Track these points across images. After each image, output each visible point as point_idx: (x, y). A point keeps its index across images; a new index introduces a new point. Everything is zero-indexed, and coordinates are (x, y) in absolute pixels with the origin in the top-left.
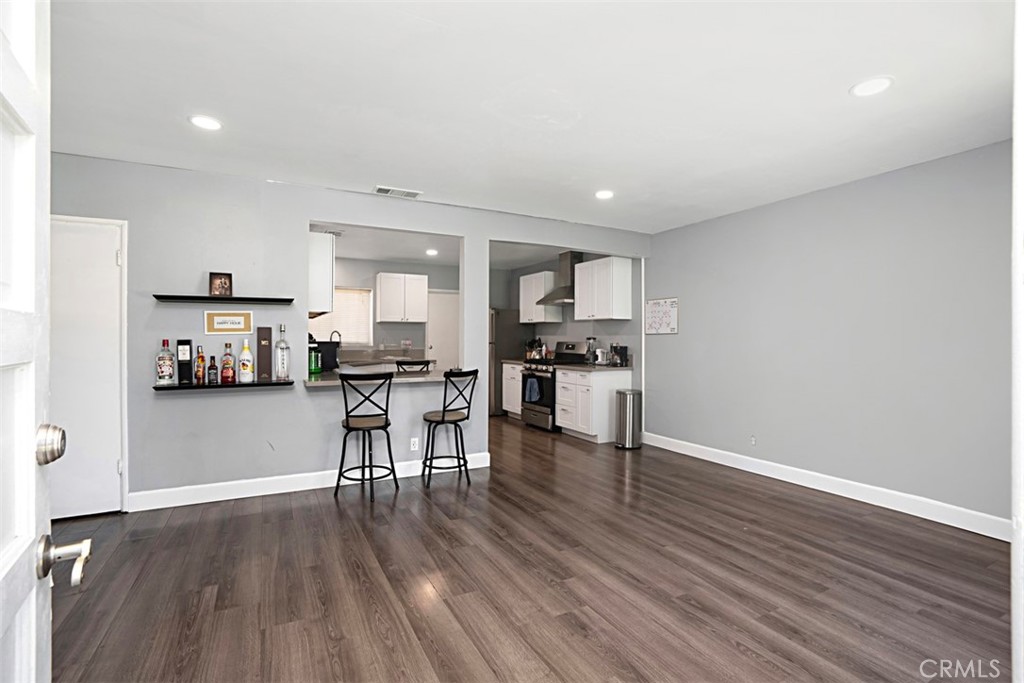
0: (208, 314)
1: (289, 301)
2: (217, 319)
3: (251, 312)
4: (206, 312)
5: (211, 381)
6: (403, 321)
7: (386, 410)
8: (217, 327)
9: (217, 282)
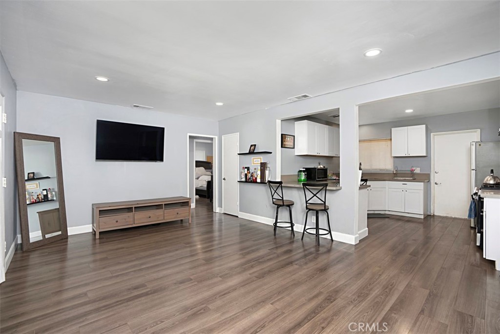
0: (253, 158)
1: (271, 153)
2: (255, 160)
3: (262, 157)
5: (251, 181)
6: (407, 155)
7: (283, 198)
8: (255, 162)
9: (252, 148)
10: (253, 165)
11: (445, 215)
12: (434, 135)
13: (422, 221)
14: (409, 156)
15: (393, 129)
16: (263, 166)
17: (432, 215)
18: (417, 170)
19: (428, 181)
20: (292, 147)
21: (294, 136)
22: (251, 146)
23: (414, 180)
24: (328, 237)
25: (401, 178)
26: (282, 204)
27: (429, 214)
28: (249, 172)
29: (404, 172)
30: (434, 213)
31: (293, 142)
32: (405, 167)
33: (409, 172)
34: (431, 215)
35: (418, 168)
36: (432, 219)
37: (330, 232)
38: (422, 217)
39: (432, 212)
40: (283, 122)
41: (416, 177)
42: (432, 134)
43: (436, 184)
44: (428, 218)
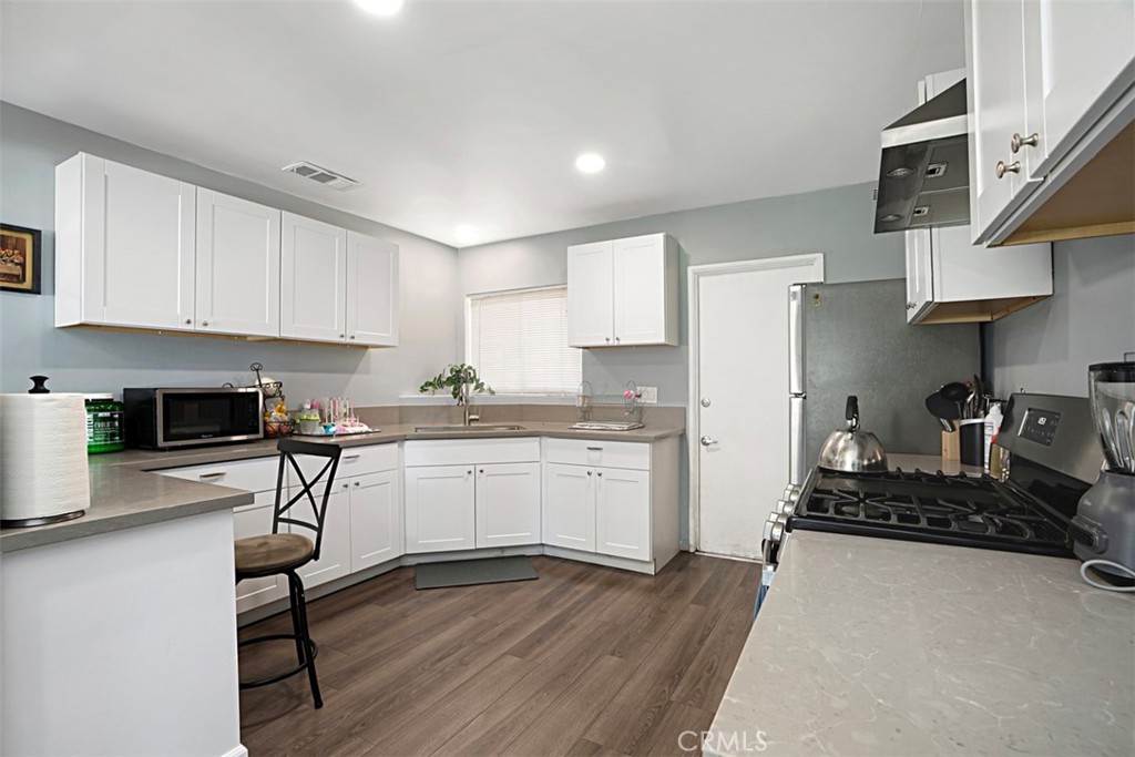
12: (699, 272)
13: (653, 581)
14: (616, 343)
15: (569, 248)
17: (692, 550)
18: (650, 397)
21: (35, 232)
25: (595, 426)
27: (683, 547)
29: (609, 402)
30: (698, 542)
31: (18, 258)
34: (687, 552)
35: (649, 389)
36: (692, 565)
38: (650, 569)
39: (692, 542)
41: (645, 421)
42: (691, 268)
43: (705, 444)
44: (681, 561)
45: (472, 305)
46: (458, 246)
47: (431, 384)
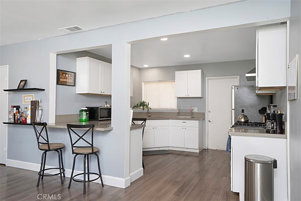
0: (24, 96)
1: (44, 90)
2: (26, 98)
3: (34, 95)
4: (23, 95)
5: (20, 122)
6: (187, 96)
7: (48, 141)
8: (26, 101)
9: (22, 83)
10: (23, 103)
11: (215, 149)
12: (208, 79)
13: (198, 155)
14: (188, 97)
15: (176, 72)
16: (35, 105)
17: (206, 149)
18: (196, 110)
19: (203, 119)
20: (72, 85)
21: (75, 73)
22: (21, 81)
23: (193, 118)
24: (99, 181)
25: (182, 117)
26: (47, 148)
27: (204, 148)
28: (19, 112)
29: (185, 111)
30: (208, 147)
31: (73, 79)
32: (186, 107)
33: (189, 111)
34: (205, 149)
35: (196, 108)
36: (206, 152)
37: (100, 176)
38: (198, 151)
39: (206, 147)
40: (59, 57)
41: (194, 116)
42: (206, 78)
43: (210, 122)
44: (203, 151)
45: (144, 84)
46: (140, 68)
47: (136, 106)
